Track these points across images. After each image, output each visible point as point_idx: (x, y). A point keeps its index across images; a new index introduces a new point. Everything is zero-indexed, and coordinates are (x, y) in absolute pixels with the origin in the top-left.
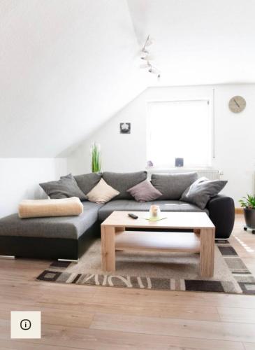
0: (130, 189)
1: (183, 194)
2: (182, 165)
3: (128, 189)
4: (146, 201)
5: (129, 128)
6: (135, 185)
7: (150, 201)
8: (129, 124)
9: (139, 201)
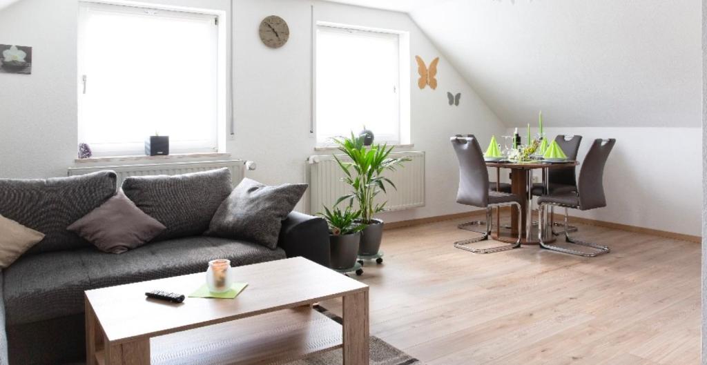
0: (79, 223)
1: (214, 220)
2: (166, 152)
3: (71, 222)
4: (129, 249)
5: (28, 59)
6: (89, 211)
7: (139, 247)
8: (28, 51)
9: (111, 251)
